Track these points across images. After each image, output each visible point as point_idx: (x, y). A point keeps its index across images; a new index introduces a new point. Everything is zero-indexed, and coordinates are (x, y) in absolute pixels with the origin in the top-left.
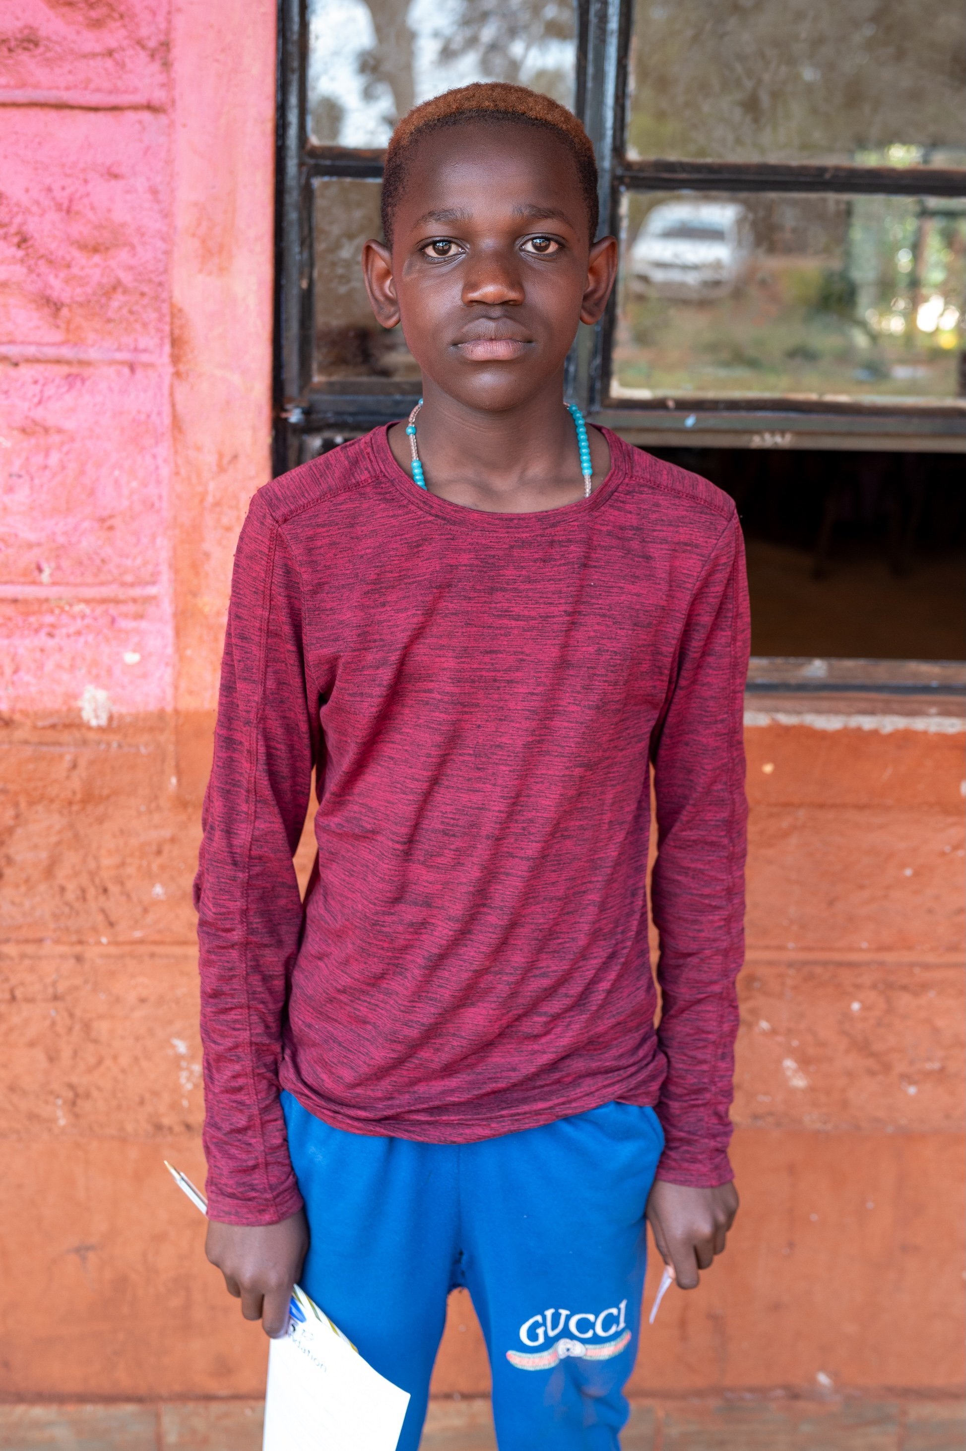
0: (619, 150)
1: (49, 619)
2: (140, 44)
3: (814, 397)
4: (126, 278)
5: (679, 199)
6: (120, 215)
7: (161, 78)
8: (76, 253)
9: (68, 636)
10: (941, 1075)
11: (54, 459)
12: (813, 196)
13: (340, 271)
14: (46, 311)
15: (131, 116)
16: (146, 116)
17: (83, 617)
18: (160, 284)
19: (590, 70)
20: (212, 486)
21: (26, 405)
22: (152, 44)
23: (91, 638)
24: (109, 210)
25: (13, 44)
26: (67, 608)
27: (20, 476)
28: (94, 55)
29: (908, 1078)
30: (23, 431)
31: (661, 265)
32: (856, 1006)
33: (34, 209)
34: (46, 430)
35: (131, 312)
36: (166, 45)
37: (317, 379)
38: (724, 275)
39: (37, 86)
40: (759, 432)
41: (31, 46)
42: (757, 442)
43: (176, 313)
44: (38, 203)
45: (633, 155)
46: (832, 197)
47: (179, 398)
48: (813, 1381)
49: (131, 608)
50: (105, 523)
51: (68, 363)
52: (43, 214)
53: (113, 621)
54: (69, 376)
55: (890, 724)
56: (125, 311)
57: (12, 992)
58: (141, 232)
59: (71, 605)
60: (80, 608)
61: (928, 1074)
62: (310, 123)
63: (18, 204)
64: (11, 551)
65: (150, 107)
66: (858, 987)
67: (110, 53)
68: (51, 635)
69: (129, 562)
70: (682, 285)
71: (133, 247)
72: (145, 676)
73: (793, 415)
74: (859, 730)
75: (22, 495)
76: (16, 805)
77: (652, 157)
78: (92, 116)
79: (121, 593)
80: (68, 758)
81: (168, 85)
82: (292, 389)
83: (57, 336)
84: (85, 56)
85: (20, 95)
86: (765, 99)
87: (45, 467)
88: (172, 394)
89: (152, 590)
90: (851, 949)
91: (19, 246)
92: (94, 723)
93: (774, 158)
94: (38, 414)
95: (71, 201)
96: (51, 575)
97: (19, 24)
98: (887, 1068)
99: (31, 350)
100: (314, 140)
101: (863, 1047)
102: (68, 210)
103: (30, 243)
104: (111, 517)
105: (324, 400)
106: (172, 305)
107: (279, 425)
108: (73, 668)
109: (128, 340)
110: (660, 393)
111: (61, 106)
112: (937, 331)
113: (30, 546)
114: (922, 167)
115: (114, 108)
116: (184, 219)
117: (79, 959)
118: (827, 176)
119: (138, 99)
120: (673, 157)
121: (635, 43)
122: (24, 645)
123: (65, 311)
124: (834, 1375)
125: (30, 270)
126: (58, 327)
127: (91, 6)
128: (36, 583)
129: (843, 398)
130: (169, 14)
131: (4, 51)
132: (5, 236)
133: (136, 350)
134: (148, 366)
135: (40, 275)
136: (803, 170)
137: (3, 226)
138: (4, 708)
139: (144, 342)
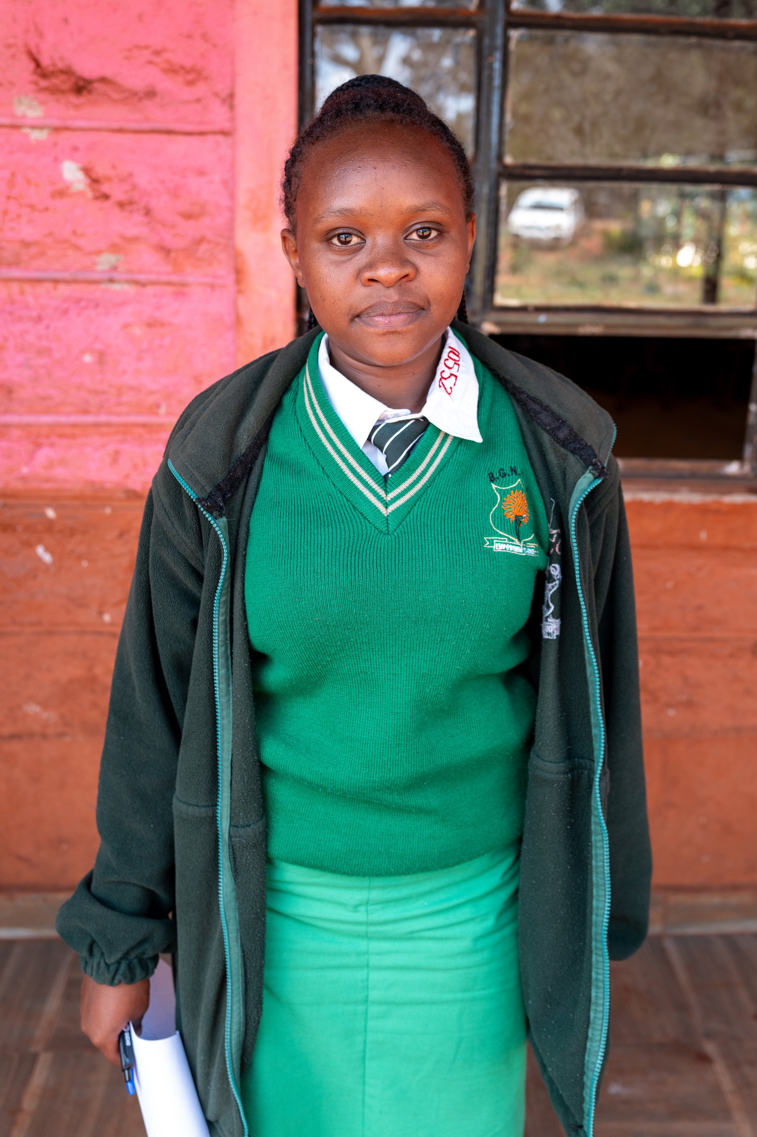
0: (500, 157)
1: (164, 436)
2: (216, 95)
3: (615, 304)
4: (209, 234)
5: (537, 186)
6: (205, 196)
7: (228, 115)
8: (179, 219)
11: (167, 341)
12: (615, 185)
14: (162, 254)
15: (211, 138)
16: (220, 138)
18: (229, 238)
19: (484, 110)
21: (149, 309)
22: (224, 94)
24: (199, 194)
25: (141, 95)
27: (146, 351)
28: (188, 102)
29: (669, 705)
30: (149, 325)
33: (155, 193)
34: (162, 325)
35: (212, 254)
36: (231, 96)
39: (155, 120)
40: (585, 325)
41: (152, 97)
42: (583, 331)
43: (238, 255)
44: (156, 189)
46: (626, 186)
47: (240, 304)
50: (197, 379)
51: (175, 284)
52: (160, 196)
54: (175, 292)
55: (660, 497)
56: (208, 254)
58: (216, 206)
61: (680, 704)
63: (145, 190)
64: (141, 396)
65: (223, 133)
67: (198, 100)
71: (212, 215)
73: (604, 315)
75: (148, 363)
77: (520, 161)
78: (189, 140)
81: (232, 119)
83: (169, 268)
84: (184, 103)
85: (145, 126)
86: (587, 126)
87: (161, 346)
88: (235, 303)
91: (145, 215)
93: (592, 162)
94: (157, 314)
95: (176, 188)
96: (166, 410)
97: (145, 84)
99: (153, 277)
102: (174, 194)
103: (152, 213)
106: (236, 251)
109: (210, 271)
110: (524, 302)
111: (169, 132)
113: (151, 393)
116: (242, 198)
118: (624, 172)
119: (216, 127)
120: (532, 161)
121: (509, 95)
123: (173, 255)
125: (152, 230)
126: (168, 263)
127: (188, 71)
128: (156, 414)
129: (632, 303)
130: (234, 77)
131: (136, 100)
132: (138, 210)
133: (215, 277)
134: (222, 286)
135: (157, 232)
136: (609, 170)
137: (136, 203)
138: (138, 488)
139: (220, 272)
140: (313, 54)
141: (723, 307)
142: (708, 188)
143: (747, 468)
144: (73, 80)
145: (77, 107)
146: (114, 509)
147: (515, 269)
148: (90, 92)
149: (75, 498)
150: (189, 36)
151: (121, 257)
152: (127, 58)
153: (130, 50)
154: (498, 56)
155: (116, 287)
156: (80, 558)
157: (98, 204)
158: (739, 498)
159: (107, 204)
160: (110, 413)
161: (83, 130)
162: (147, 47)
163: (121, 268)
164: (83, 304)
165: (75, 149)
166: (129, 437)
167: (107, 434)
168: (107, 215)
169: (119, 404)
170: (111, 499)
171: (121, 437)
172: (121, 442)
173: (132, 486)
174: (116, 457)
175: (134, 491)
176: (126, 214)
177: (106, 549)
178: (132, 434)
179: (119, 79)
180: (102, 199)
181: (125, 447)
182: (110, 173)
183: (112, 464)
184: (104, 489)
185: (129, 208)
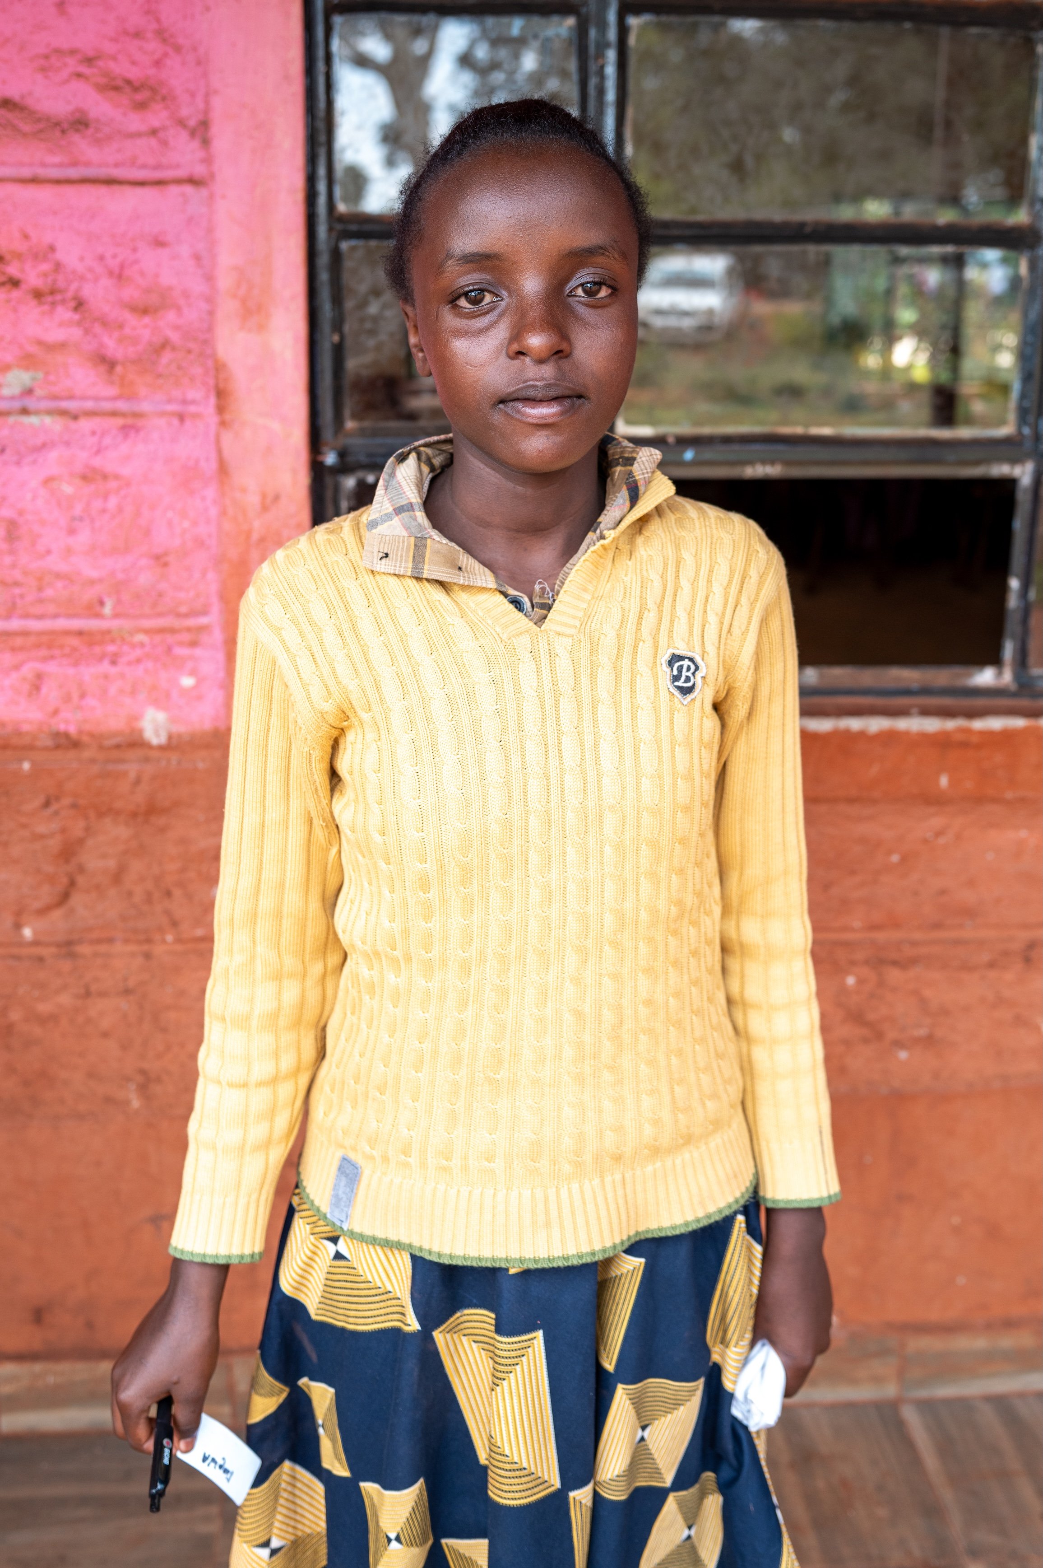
1: (111, 648)
2: (181, 123)
3: (799, 430)
4: (174, 336)
5: (674, 253)
6: (167, 279)
7: (200, 154)
8: (127, 315)
9: (129, 663)
10: (929, 1041)
11: (113, 503)
12: (796, 248)
13: (368, 325)
14: (102, 369)
15: (174, 190)
16: (188, 189)
17: (142, 645)
18: (205, 341)
20: (256, 524)
21: (85, 454)
22: (192, 123)
23: (150, 665)
24: (157, 275)
25: (65, 126)
26: (128, 638)
27: (81, 519)
28: (138, 135)
29: (899, 1044)
30: (85, 478)
31: (659, 312)
32: (851, 981)
33: (89, 276)
34: (105, 477)
35: (179, 368)
36: (205, 124)
37: (350, 424)
38: (717, 320)
39: (88, 164)
40: (751, 463)
41: (81, 127)
42: (750, 472)
43: (219, 368)
44: (91, 270)
46: (812, 250)
47: (225, 443)
49: (186, 637)
50: (160, 560)
51: (123, 415)
52: (96, 280)
53: (169, 649)
54: (124, 427)
55: (876, 724)
56: (173, 368)
57: (87, 987)
58: (186, 294)
59: (132, 633)
60: (140, 637)
61: (917, 1041)
62: (338, 192)
63: (74, 272)
64: (75, 588)
65: (192, 181)
66: (853, 963)
67: (154, 132)
68: (114, 663)
69: (182, 595)
70: (679, 330)
71: (179, 309)
72: (200, 698)
73: (781, 447)
74: (848, 732)
75: (84, 537)
76: (86, 818)
78: (139, 191)
79: (177, 623)
80: (132, 775)
81: (208, 160)
82: (327, 434)
83: (112, 391)
84: (132, 136)
85: (73, 173)
86: (749, 161)
87: (104, 511)
88: (218, 441)
89: (204, 620)
90: (845, 929)
91: (76, 309)
92: (155, 741)
93: (758, 215)
94: (97, 462)
95: (122, 266)
96: (114, 608)
97: (70, 108)
98: (879, 1036)
99: (89, 405)
100: (342, 207)
101: (857, 1017)
102: (119, 276)
103: (86, 306)
104: (166, 554)
105: (356, 442)
106: (216, 361)
107: (317, 469)
108: (134, 692)
109: (177, 393)
110: (661, 430)
111: (110, 182)
112: (909, 368)
113: (92, 582)
114: (893, 220)
115: (160, 183)
116: (225, 281)
117: (148, 956)
118: (808, 230)
119: (181, 173)
120: (667, 215)
121: (631, 112)
122: (89, 673)
123: (119, 369)
125: (87, 331)
126: (112, 383)
127: (136, 89)
128: (99, 616)
129: (826, 431)
130: (207, 95)
131: (57, 133)
132: (64, 302)
133: (184, 402)
134: (197, 416)
135: (95, 336)
136: (785, 225)
137: (60, 291)
138: (72, 730)
139: (192, 394)
140: (328, 58)
141: (964, 432)
142: (936, 250)
143: (1008, 677)
146: (34, 764)
150: (138, 35)
151: (40, 375)
152: (43, 70)
153: (46, 57)
154: (611, 55)
155: (34, 420)
157: (2, 294)
158: (995, 724)
159: (16, 294)
160: (26, 616)
162: (73, 52)
163: (39, 392)
166: (57, 652)
167: (22, 649)
168: (15, 310)
169: (41, 601)
170: (31, 748)
171: (44, 652)
172: (45, 660)
173: (62, 727)
174: (37, 683)
175: (66, 735)
176: (46, 308)
177: (24, 826)
178: (62, 647)
179: (30, 102)
180: (8, 286)
181: (51, 668)
182: (19, 245)
183: (30, 695)
184: (19, 733)
185: (50, 299)
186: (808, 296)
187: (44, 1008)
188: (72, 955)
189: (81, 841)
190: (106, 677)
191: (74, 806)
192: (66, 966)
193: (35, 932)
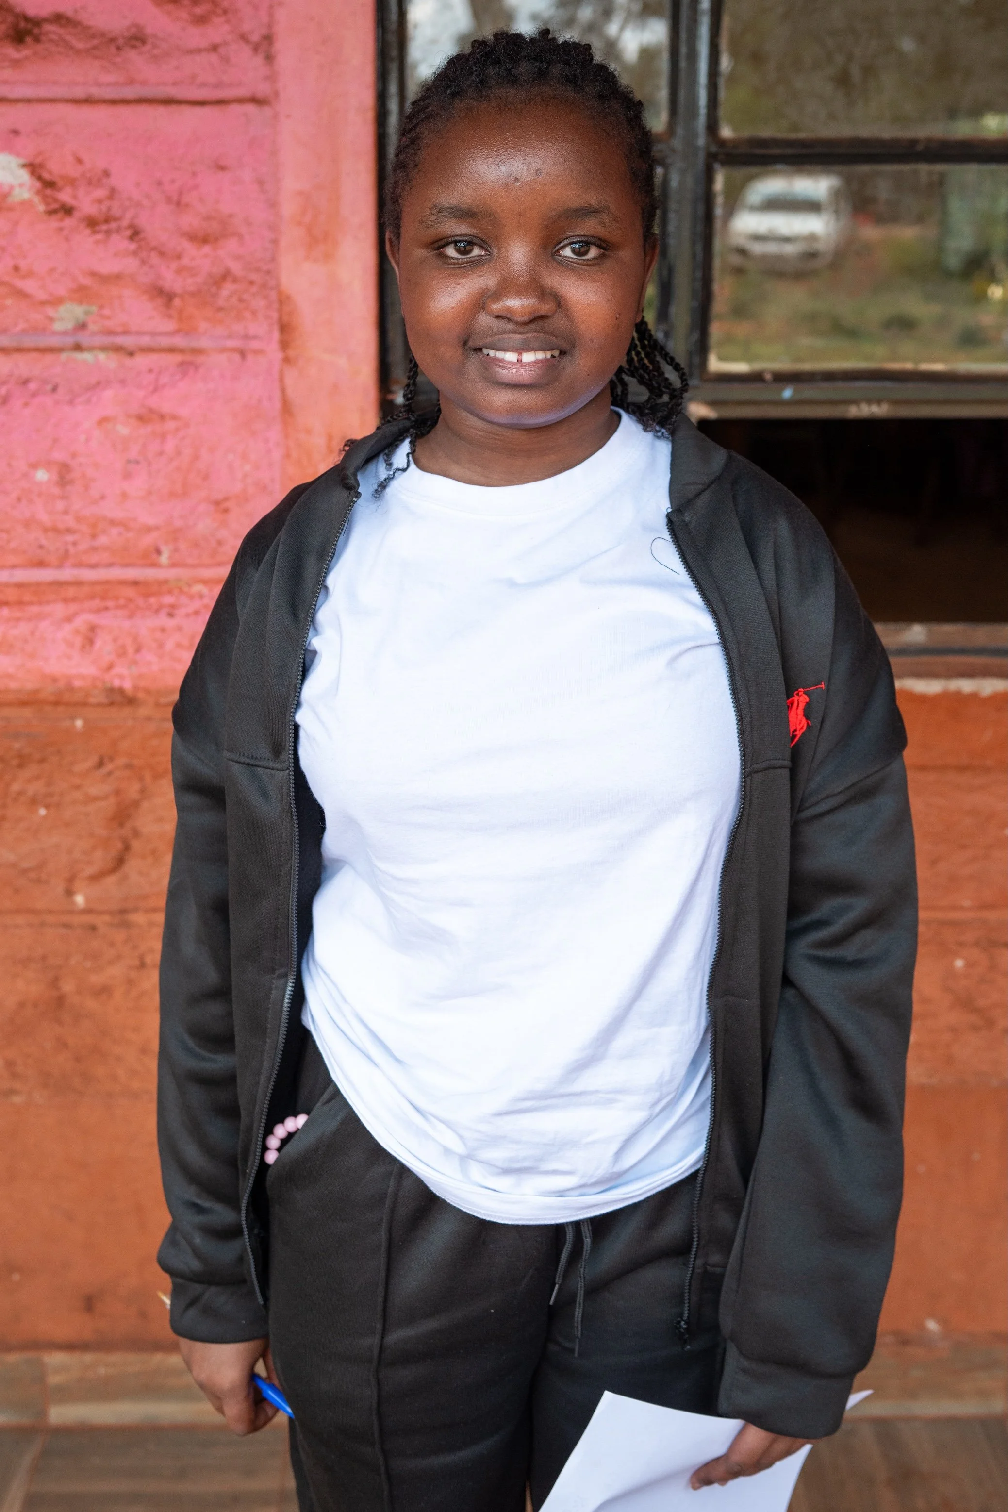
0: (712, 127)
1: (168, 600)
3: (909, 366)
4: (236, 268)
5: (775, 173)
6: (228, 206)
7: (264, 71)
8: (186, 244)
9: (188, 615)
11: (170, 445)
12: (906, 168)
14: (159, 302)
15: (236, 108)
16: (251, 108)
17: (201, 596)
18: (268, 272)
19: (683, 50)
21: (141, 393)
22: (255, 38)
24: (218, 202)
25: (121, 42)
26: (186, 589)
27: (137, 462)
28: (199, 51)
30: (140, 418)
31: (758, 238)
32: (959, 963)
33: (146, 202)
34: (162, 417)
35: (241, 300)
36: (269, 39)
38: (821, 246)
39: (144, 83)
40: (856, 402)
41: (138, 44)
42: (854, 412)
43: (283, 300)
44: (148, 196)
45: (726, 132)
46: (924, 169)
47: (289, 381)
48: (922, 1328)
50: (221, 507)
51: (181, 351)
52: (154, 207)
54: (182, 364)
55: (989, 686)
56: (234, 300)
57: (141, 958)
58: (248, 222)
59: (189, 585)
60: (198, 588)
63: (130, 198)
64: (130, 535)
66: (961, 944)
67: (214, 48)
68: (171, 615)
70: (780, 258)
71: (240, 237)
73: (889, 384)
74: (958, 694)
75: (140, 482)
76: (141, 779)
77: (747, 133)
78: (198, 110)
81: (272, 78)
82: (398, 370)
83: (170, 326)
84: (191, 52)
85: (130, 93)
86: (856, 73)
87: (161, 453)
88: (281, 379)
90: (954, 908)
91: (131, 238)
93: (865, 132)
94: (154, 402)
95: (180, 193)
96: (170, 557)
97: (126, 23)
98: (990, 1023)
99: (146, 341)
101: (965, 1003)
102: (179, 204)
103: (142, 235)
104: (226, 499)
106: (280, 293)
107: (385, 404)
109: (238, 328)
110: (757, 366)
111: (168, 101)
113: (149, 529)
115: (221, 102)
116: (288, 208)
118: (920, 148)
119: (242, 92)
120: (766, 132)
121: (726, 22)
122: (145, 625)
123: (177, 302)
124: (943, 1322)
125: (143, 262)
126: (170, 317)
127: (196, 2)
128: (155, 565)
129: (938, 367)
130: (271, 7)
131: (113, 49)
132: (118, 230)
133: (246, 337)
134: (258, 352)
135: (151, 267)
136: (895, 143)
137: (116, 219)
138: (128, 685)
139: (254, 328)
144: (10, 19)
145: (16, 64)
146: (86, 721)
147: (740, 311)
148: (37, 40)
149: (23, 704)
151: (94, 309)
155: (87, 356)
156: (34, 802)
157: (54, 223)
159: (68, 222)
160: (79, 565)
161: (28, 101)
163: (92, 327)
164: (32, 386)
165: (16, 132)
166: (110, 604)
167: (74, 600)
168: (67, 239)
169: (94, 549)
170: (85, 704)
171: (96, 603)
172: (98, 611)
173: (117, 683)
174: (90, 637)
175: (121, 691)
176: (100, 236)
177: (78, 787)
178: (116, 598)
179: (84, 17)
180: (60, 215)
181: (104, 620)
182: (72, 171)
183: (83, 648)
184: (70, 689)
185: (104, 227)
186: (920, 219)
187: (96, 979)
188: (126, 925)
189: (136, 804)
190: (163, 630)
191: (128, 766)
192: (119, 936)
193: (87, 899)
